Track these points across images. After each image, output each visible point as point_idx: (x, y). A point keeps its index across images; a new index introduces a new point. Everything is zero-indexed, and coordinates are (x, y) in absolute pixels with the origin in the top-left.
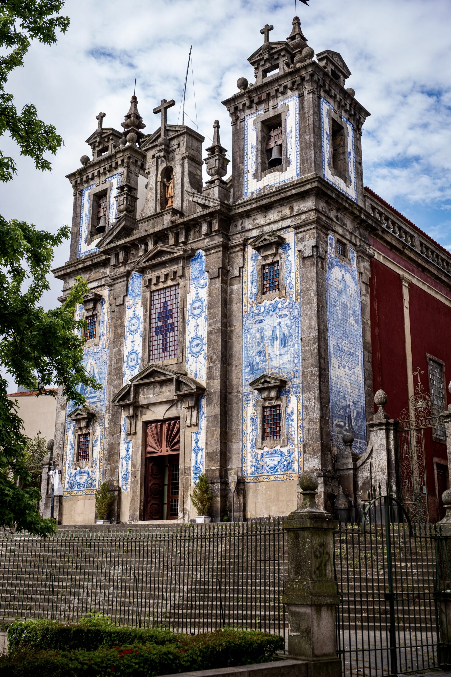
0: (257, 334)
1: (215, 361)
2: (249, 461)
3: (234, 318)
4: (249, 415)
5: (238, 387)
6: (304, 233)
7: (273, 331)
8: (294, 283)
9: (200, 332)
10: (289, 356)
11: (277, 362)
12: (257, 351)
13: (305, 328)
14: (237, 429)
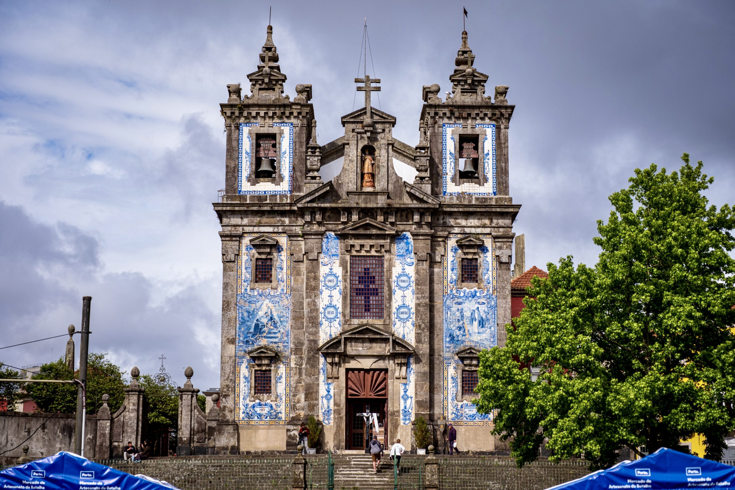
0: (457, 313)
1: (424, 329)
2: (449, 410)
3: (435, 295)
4: (449, 375)
5: (440, 352)
6: (502, 243)
7: (472, 313)
8: (491, 279)
9: (407, 302)
10: (486, 335)
11: (476, 338)
12: (457, 326)
13: (500, 316)
14: (438, 384)
